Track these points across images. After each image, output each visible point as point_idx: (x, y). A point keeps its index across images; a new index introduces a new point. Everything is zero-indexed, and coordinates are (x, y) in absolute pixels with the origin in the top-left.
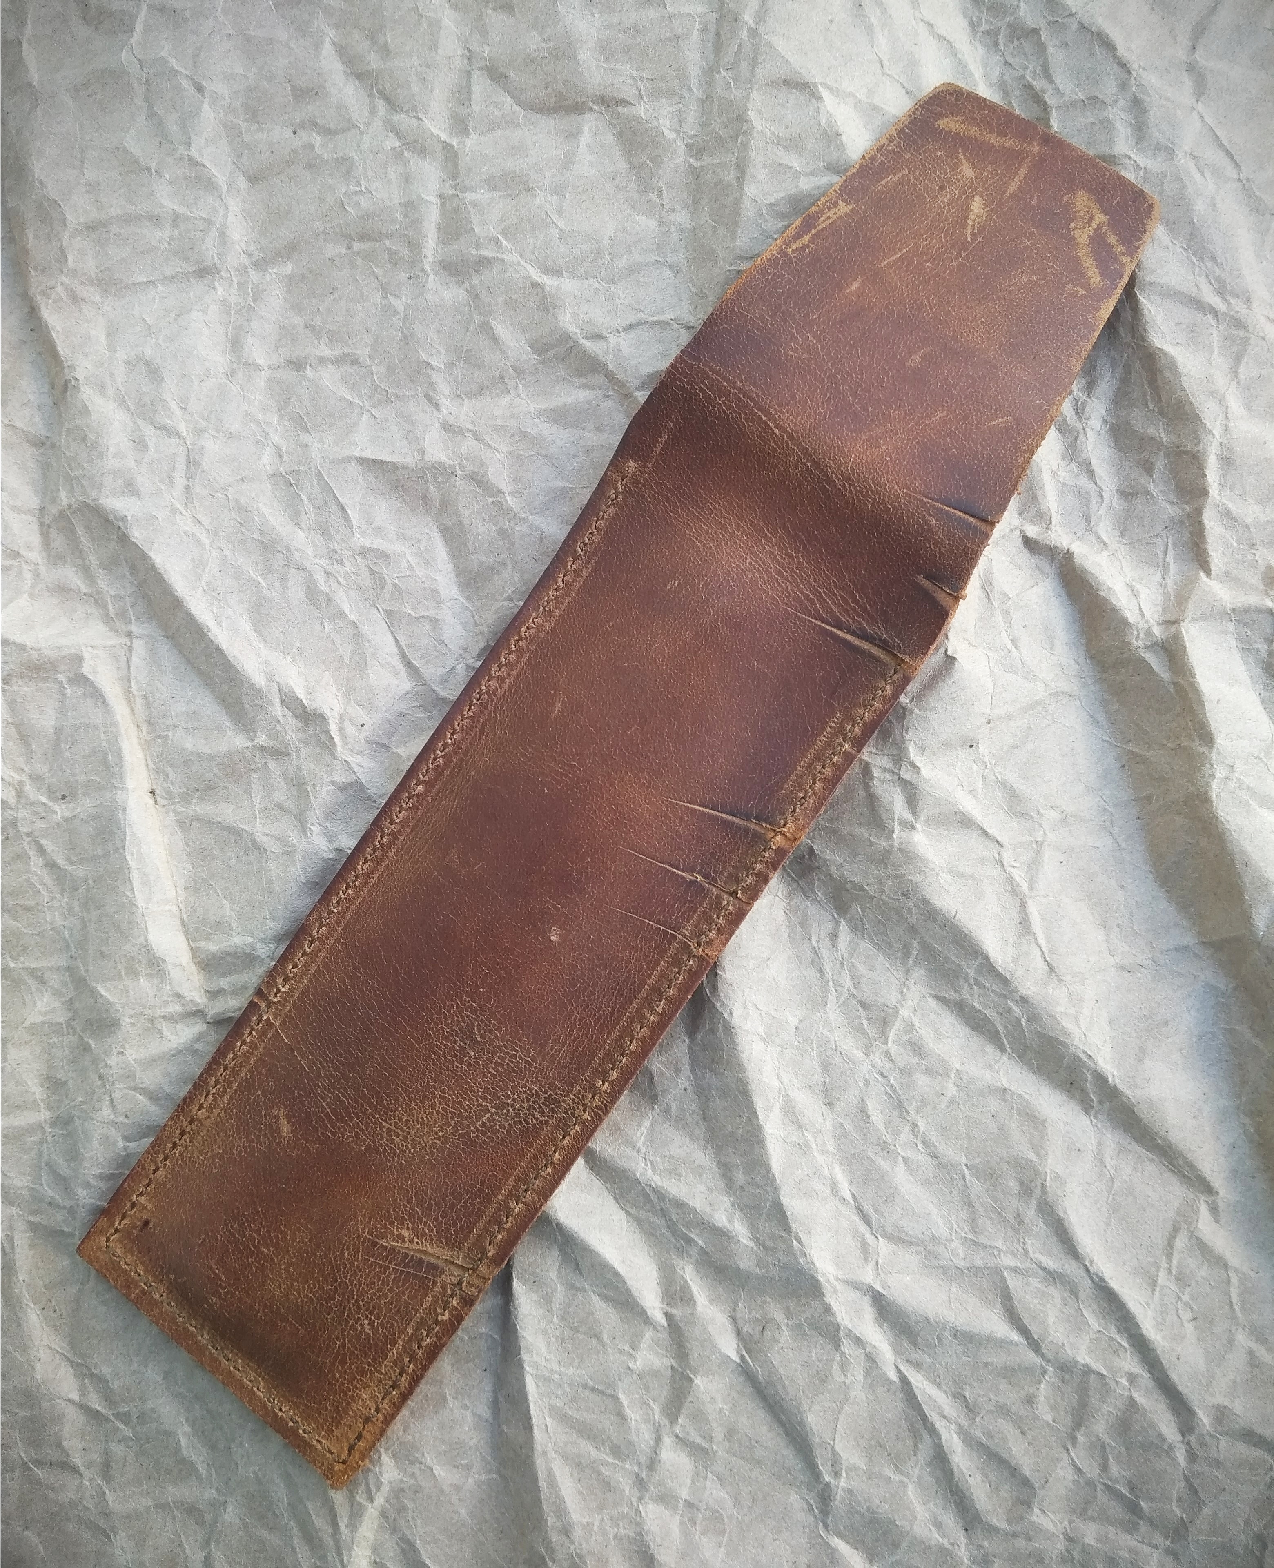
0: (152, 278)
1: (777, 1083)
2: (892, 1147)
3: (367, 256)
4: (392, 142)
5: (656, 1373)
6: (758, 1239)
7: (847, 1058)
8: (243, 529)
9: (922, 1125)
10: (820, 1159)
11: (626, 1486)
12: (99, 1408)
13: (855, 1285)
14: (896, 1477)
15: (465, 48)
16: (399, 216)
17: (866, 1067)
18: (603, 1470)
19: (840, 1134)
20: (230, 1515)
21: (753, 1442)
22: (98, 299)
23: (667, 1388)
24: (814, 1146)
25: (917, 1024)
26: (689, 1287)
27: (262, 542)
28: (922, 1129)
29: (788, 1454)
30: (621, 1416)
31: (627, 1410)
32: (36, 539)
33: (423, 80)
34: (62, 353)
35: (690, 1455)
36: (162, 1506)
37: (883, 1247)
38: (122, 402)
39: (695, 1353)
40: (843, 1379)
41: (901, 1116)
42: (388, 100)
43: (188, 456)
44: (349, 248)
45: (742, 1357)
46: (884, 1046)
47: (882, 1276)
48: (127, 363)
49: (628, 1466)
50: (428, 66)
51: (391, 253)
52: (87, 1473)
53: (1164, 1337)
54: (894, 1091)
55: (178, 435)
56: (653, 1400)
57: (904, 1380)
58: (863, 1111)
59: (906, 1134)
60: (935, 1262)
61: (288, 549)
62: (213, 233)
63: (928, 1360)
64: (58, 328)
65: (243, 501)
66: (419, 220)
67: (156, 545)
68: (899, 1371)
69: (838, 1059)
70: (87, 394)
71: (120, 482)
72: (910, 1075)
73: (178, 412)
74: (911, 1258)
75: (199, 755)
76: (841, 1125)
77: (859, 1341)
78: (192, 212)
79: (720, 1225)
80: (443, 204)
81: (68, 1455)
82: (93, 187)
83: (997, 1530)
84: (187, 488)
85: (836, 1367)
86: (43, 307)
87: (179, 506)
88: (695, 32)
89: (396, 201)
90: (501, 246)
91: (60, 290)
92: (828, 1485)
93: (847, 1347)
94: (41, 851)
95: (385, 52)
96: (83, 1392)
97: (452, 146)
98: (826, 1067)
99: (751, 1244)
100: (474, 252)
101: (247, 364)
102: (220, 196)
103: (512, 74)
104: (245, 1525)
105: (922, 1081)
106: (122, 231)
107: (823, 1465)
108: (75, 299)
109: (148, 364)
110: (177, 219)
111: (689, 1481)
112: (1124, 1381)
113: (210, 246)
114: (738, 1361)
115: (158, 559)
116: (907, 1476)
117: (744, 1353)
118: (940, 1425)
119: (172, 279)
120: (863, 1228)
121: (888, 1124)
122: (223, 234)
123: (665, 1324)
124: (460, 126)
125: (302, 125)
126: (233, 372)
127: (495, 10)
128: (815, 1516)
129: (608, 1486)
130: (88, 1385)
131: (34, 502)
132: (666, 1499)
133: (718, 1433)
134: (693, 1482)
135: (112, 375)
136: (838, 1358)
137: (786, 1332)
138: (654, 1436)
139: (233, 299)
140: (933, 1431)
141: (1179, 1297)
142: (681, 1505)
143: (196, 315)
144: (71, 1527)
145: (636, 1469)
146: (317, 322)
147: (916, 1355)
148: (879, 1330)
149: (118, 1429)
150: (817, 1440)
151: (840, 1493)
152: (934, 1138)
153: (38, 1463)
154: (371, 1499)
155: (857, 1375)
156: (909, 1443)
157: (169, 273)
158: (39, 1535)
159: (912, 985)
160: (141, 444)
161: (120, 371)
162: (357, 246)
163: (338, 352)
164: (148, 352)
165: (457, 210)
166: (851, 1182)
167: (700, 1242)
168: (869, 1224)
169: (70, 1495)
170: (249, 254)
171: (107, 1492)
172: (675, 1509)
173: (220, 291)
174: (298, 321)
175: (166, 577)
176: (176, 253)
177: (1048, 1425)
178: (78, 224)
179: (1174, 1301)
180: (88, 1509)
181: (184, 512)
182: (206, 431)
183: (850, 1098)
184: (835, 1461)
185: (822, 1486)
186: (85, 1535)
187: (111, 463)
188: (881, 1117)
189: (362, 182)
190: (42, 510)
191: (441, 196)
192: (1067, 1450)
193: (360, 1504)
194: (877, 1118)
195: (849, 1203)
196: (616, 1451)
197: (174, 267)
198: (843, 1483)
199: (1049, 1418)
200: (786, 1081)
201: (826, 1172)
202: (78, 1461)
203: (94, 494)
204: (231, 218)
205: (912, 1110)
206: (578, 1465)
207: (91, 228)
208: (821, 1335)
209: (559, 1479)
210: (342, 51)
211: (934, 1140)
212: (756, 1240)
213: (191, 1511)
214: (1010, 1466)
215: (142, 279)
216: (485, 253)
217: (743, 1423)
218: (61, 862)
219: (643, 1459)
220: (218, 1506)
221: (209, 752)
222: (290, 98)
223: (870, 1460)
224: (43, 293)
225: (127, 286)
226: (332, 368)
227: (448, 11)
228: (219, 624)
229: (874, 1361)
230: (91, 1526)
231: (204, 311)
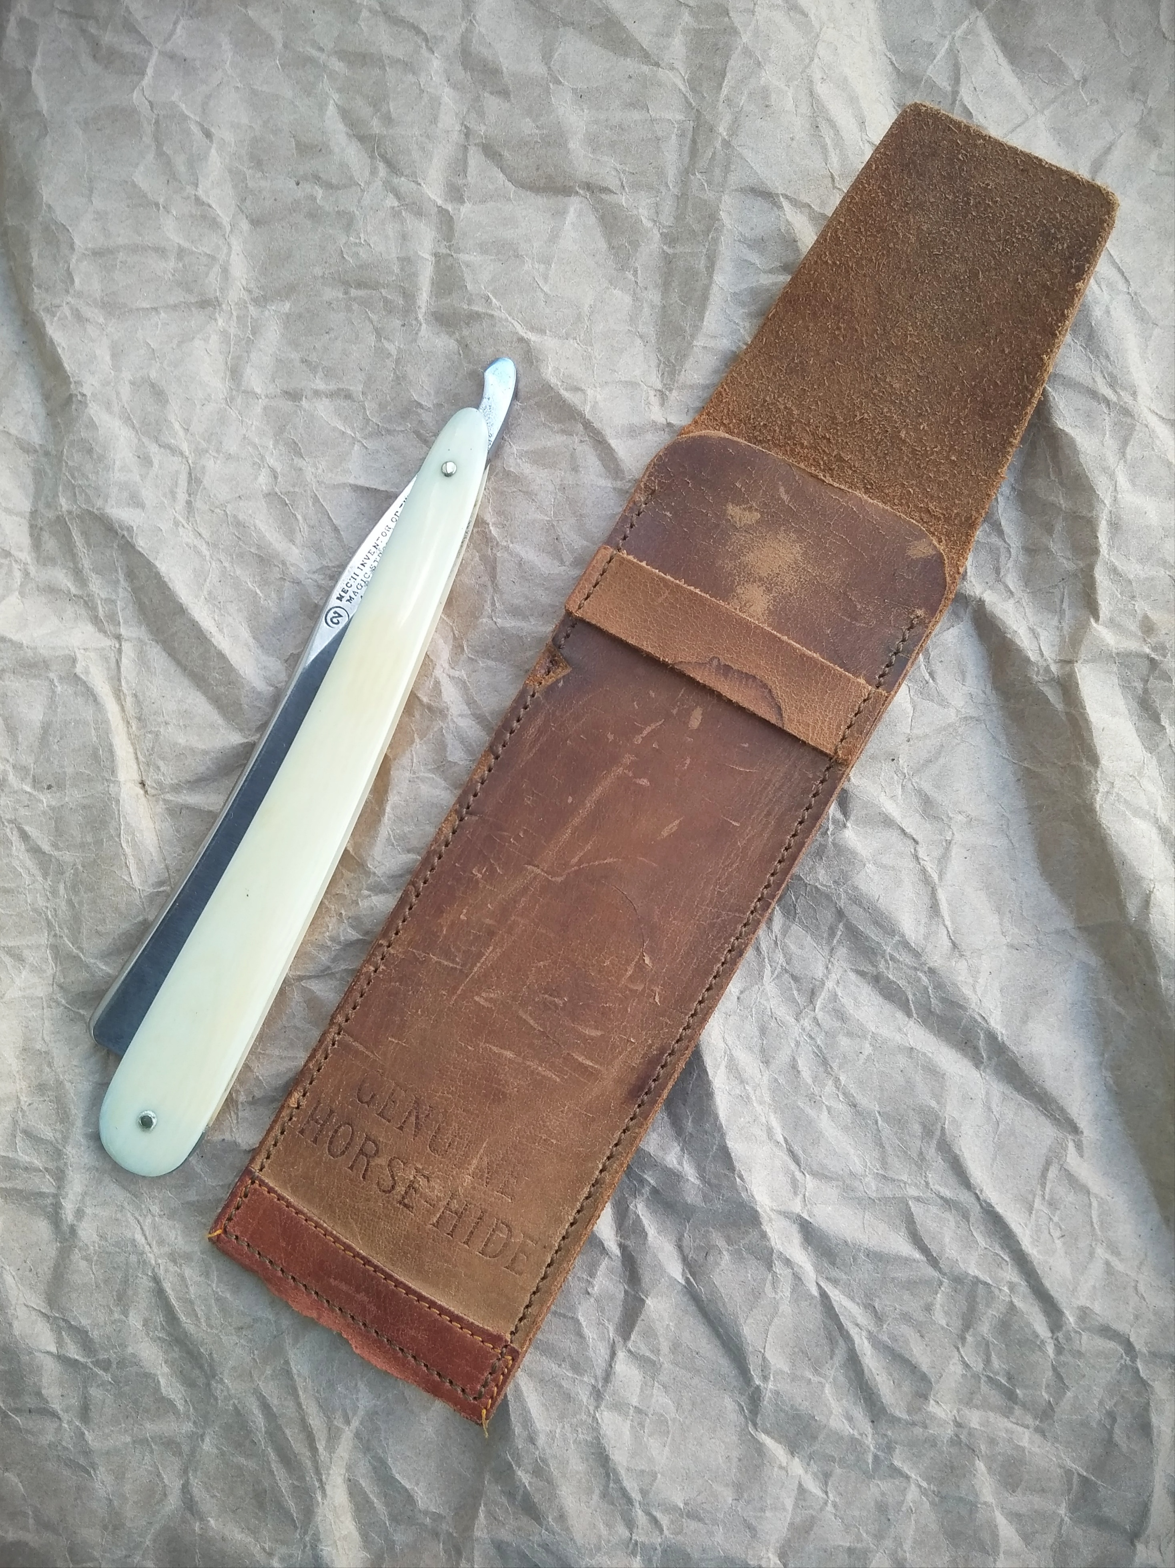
0: (156, 305)
1: (723, 1045)
2: (818, 1098)
3: (365, 303)
4: (391, 201)
5: (612, 1298)
6: (704, 1177)
7: (781, 1024)
8: (241, 543)
9: (843, 1079)
10: (759, 1108)
11: (584, 1396)
12: (77, 1357)
13: (786, 1215)
14: (815, 1379)
15: (462, 124)
16: (396, 269)
17: (797, 1030)
18: (564, 1383)
19: (775, 1088)
20: (208, 1446)
21: (694, 1354)
22: (101, 320)
23: (620, 1309)
24: (754, 1098)
25: (840, 994)
26: (641, 1221)
27: (260, 556)
28: (843, 1083)
29: (724, 1364)
30: (580, 1335)
31: (585, 1330)
32: (26, 540)
33: (423, 149)
34: (68, 369)
35: (640, 1367)
36: (142, 1442)
37: (810, 1183)
38: (127, 420)
39: (647, 1278)
40: (773, 1295)
41: (826, 1071)
42: (389, 163)
43: (190, 474)
44: (346, 293)
45: (687, 1280)
46: (812, 1013)
47: (809, 1206)
48: (132, 383)
49: (586, 1379)
50: (428, 137)
51: (386, 301)
52: (65, 1417)
53: (1038, 1252)
54: (821, 1051)
55: (182, 454)
56: (608, 1320)
57: (824, 1295)
58: (794, 1066)
59: (830, 1088)
60: (852, 1194)
61: (284, 563)
62: (216, 269)
63: (844, 1277)
64: (64, 344)
65: (241, 517)
66: (415, 275)
67: (161, 555)
68: (819, 1287)
69: (773, 1024)
70: (94, 410)
71: (125, 494)
72: (834, 1037)
73: (181, 433)
74: (831, 1192)
75: (192, 750)
76: (776, 1080)
77: (788, 1262)
78: (197, 248)
79: (671, 1166)
80: (437, 262)
81: (47, 1402)
82: (100, 216)
83: (899, 1420)
84: (189, 503)
85: (768, 1285)
86: (47, 324)
87: (181, 519)
88: (674, 137)
89: (394, 255)
90: (491, 303)
91: (66, 310)
92: (758, 1388)
93: (778, 1267)
94: (24, 836)
95: (388, 120)
96: (60, 1343)
97: (447, 211)
98: (763, 1031)
99: (697, 1182)
100: (466, 307)
101: (245, 392)
102: (224, 235)
103: (506, 154)
104: (223, 1453)
105: (844, 1042)
106: (129, 259)
107: (754, 1370)
108: (79, 317)
109: (153, 385)
110: (181, 253)
111: (638, 1390)
112: (1006, 1289)
113: (213, 279)
114: (684, 1283)
115: (163, 567)
116: (825, 1377)
117: (689, 1276)
118: (853, 1332)
119: (175, 307)
120: (793, 1166)
121: (815, 1079)
122: (225, 271)
123: (619, 1255)
124: (456, 193)
125: (305, 178)
126: (232, 399)
127: (492, 93)
128: (745, 1417)
129: (568, 1397)
130: (65, 1336)
131: (26, 506)
132: (619, 1407)
133: (665, 1347)
134: (642, 1390)
135: (118, 394)
136: (770, 1277)
137: (726, 1256)
138: (608, 1352)
139: (232, 331)
140: (848, 1338)
141: (1051, 1219)
142: (631, 1411)
143: (197, 343)
144: (50, 1466)
145: (593, 1382)
146: (314, 358)
147: (835, 1273)
148: (804, 1252)
149: (97, 1374)
150: (751, 1349)
151: (768, 1394)
152: (853, 1089)
153: (17, 1411)
154: (348, 1422)
155: (785, 1291)
156: (827, 1348)
157: (172, 300)
158: (19, 1475)
159: (835, 962)
160: (145, 460)
161: (125, 391)
162: (353, 292)
163: (332, 386)
164: (153, 375)
165: (451, 268)
166: (783, 1128)
167: (652, 1182)
168: (798, 1163)
169: (49, 1437)
170: (250, 292)
171: (86, 1433)
172: (626, 1415)
173: (220, 322)
174: (295, 356)
175: (171, 586)
176: (179, 284)
177: (943, 1328)
178: (86, 249)
179: (1046, 1222)
180: (67, 1449)
181: (186, 525)
182: (207, 451)
183: (782, 1057)
184: (765, 1367)
185: (752, 1389)
186: (65, 1473)
187: (117, 476)
188: (809, 1072)
189: (362, 235)
190: (34, 513)
191: (436, 255)
192: (958, 1349)
193: (338, 1428)
194: (806, 1074)
195: (782, 1145)
196: (576, 1368)
197: (177, 296)
198: (770, 1386)
199: (943, 1322)
200: (730, 1043)
201: (764, 1120)
202: (56, 1406)
203: (99, 503)
204: (233, 256)
205: (835, 1066)
206: (541, 1381)
207: (97, 253)
208: (756, 1258)
209: (525, 1394)
210: (345, 114)
211: (852, 1091)
212: (702, 1178)
213: (170, 1444)
214: (912, 1364)
215: (146, 305)
216: (475, 308)
217: (686, 1338)
218: (46, 847)
219: (599, 1373)
220: (196, 1438)
221: (204, 747)
222: (294, 151)
223: (794, 1365)
224: (47, 310)
225: (131, 311)
226: (326, 401)
227: (447, 90)
228: (221, 630)
229: (800, 1279)
230: (71, 1464)
231: (206, 340)
